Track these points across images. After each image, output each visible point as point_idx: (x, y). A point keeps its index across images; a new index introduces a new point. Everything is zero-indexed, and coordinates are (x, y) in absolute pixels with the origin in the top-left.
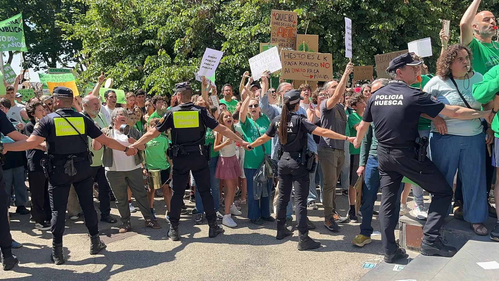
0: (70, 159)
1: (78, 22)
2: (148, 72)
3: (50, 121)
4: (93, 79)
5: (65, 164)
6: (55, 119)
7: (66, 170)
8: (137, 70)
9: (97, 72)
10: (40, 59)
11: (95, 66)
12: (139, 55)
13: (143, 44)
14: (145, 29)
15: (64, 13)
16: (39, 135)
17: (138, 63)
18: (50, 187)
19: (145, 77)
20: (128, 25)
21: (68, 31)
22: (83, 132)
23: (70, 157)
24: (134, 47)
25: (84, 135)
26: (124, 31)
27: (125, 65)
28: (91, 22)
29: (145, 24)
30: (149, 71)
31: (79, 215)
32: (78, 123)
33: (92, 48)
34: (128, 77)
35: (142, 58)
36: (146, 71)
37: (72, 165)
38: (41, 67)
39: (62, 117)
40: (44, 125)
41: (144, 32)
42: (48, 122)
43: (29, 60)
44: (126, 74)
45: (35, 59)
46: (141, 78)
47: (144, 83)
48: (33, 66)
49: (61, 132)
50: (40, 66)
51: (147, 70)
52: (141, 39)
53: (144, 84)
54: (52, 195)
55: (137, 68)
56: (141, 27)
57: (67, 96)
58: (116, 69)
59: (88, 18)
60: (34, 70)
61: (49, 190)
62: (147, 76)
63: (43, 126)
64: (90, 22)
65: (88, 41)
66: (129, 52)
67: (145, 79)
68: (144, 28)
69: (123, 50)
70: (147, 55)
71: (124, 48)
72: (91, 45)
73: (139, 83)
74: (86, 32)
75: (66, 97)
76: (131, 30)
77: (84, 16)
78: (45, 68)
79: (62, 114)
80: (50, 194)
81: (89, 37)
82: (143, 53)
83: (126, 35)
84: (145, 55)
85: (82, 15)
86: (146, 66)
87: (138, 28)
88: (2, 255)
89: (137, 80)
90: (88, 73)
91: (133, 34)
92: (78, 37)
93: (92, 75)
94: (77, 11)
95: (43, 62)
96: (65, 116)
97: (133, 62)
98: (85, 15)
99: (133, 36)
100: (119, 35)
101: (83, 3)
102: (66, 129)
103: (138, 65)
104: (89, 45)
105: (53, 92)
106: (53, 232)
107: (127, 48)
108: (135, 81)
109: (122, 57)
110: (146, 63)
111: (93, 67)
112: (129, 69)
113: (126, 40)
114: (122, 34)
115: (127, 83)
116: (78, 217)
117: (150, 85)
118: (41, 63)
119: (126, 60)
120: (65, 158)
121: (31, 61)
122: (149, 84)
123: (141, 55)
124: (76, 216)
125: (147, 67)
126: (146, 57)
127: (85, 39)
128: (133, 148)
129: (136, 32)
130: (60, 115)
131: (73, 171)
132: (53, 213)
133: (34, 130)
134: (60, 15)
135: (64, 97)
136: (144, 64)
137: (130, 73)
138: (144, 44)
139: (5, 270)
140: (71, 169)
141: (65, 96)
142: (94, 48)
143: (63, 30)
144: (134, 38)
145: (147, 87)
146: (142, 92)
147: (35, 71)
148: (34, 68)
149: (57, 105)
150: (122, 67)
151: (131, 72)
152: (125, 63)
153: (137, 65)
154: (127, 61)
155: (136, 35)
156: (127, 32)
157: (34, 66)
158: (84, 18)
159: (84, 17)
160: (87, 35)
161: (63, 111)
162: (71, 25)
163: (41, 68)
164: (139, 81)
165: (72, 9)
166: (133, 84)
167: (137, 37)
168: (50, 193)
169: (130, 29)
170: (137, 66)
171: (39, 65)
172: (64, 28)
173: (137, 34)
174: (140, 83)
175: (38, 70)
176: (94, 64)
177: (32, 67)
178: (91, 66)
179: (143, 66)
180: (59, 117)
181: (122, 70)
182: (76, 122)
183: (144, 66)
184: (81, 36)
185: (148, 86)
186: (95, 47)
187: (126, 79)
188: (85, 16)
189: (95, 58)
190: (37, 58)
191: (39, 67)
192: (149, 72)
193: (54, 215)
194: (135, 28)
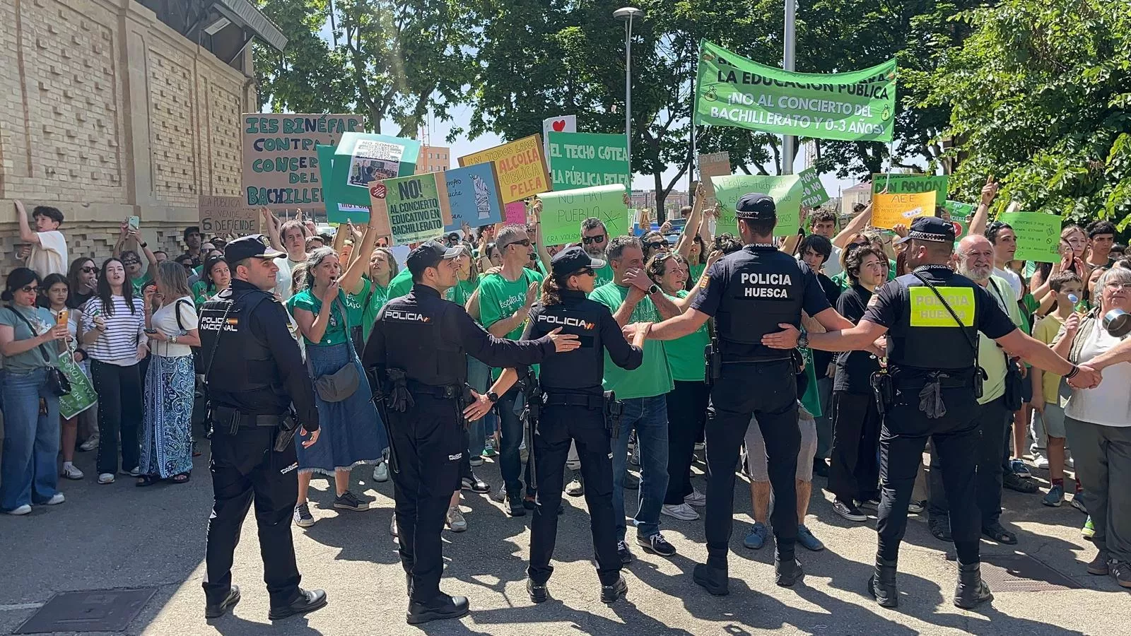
0: (933, 380)
1: (943, 67)
2: (1116, 175)
3: (900, 292)
4: (967, 194)
5: (921, 390)
6: (911, 289)
7: (922, 402)
8: (1087, 172)
9: (980, 177)
10: (852, 151)
11: (977, 163)
12: (1097, 134)
13: (1110, 106)
14: (1120, 67)
15: (913, 50)
16: (877, 321)
17: (1091, 154)
18: (884, 433)
19: (1108, 187)
20: (1072, 61)
21: (918, 88)
22: (969, 321)
23: (934, 376)
24: (1083, 113)
25: (972, 330)
26: (1061, 77)
27: (1054, 160)
28: (974, 62)
29: (1119, 53)
30: (1119, 173)
31: (923, 504)
32: (960, 301)
33: (975, 122)
34: (1061, 188)
35: (1104, 140)
36: (1111, 172)
37: (938, 394)
38: (853, 167)
39: (926, 285)
40: (888, 301)
41: (1117, 73)
42: (898, 294)
43: (831, 155)
44: (1058, 182)
45: (842, 151)
46: (1096, 190)
47: (1104, 204)
48: (835, 167)
49: (922, 317)
50: (849, 167)
51: (1115, 170)
52: (1104, 92)
53: (1103, 206)
54: (886, 451)
55: (1086, 165)
56: (1108, 62)
57: (942, 238)
58: (1032, 170)
59: (968, 53)
60: (838, 174)
61: (882, 441)
62: (1114, 186)
63: (886, 301)
64: (971, 63)
65: (966, 106)
66: (1065, 128)
67: (1106, 193)
68: (1117, 65)
69: (1052, 122)
70: (1118, 133)
71: (1053, 116)
72: (969, 116)
73: (1089, 202)
74: (963, 86)
75: (940, 240)
76: (1081, 72)
77: (958, 49)
78: (859, 169)
79: (928, 279)
80: (882, 449)
81: (969, 97)
82: (1106, 127)
83: (1065, 86)
84: (1111, 133)
85: (954, 48)
86: (1114, 161)
87: (1100, 65)
88: (776, 553)
89: (1083, 196)
90: (957, 180)
91: (1085, 81)
92: (944, 99)
93: (966, 184)
94: (944, 40)
95: (857, 157)
96: (932, 283)
97: (1076, 152)
98: (960, 48)
99: (1085, 86)
100: (1046, 87)
101: (967, 22)
102: (933, 312)
103: (1091, 158)
104: (966, 115)
105: (912, 229)
106: (880, 532)
107: (1063, 118)
108: (1080, 199)
109: (1046, 138)
110: (1113, 151)
111: (970, 165)
112: (1065, 169)
113: (1062, 98)
114: (1056, 84)
115: (1055, 204)
116: (922, 508)
117: (1121, 208)
118: (853, 160)
119: (1059, 147)
120: (922, 376)
121: (833, 156)
122: (1118, 207)
123: (1101, 133)
124: (918, 505)
125: (1115, 162)
126: (1114, 137)
127: (960, 101)
128: (1090, 371)
129: (1094, 75)
130: (923, 280)
131: (937, 408)
132: (885, 491)
133: (868, 310)
134: (904, 55)
135: (937, 240)
136: (1109, 154)
137: (1066, 178)
138: (1114, 105)
139: (778, 585)
140: (934, 402)
141: (940, 238)
142: (977, 122)
143: (908, 86)
144: (1086, 92)
145: (1113, 213)
147: (839, 177)
148: (837, 171)
149: (919, 257)
150: (1046, 164)
151: (1070, 176)
152: (1056, 153)
153: (1087, 158)
154: (1060, 150)
155: (1093, 83)
156: (1068, 79)
157: (839, 166)
158: (957, 55)
159: (958, 52)
160: (964, 93)
161: (929, 271)
162: (926, 73)
163: (851, 170)
164: (1091, 198)
165: (934, 39)
166: (1074, 206)
167: (1094, 89)
168: (884, 446)
169: (1079, 69)
170: (1088, 160)
171: (849, 163)
172: (909, 83)
173: (1097, 81)
174: (1093, 203)
175: (846, 174)
176: (973, 160)
177: (835, 169)
178: (966, 164)
179: (1105, 161)
180: (921, 285)
181: (1046, 173)
182: (957, 297)
183: (1109, 160)
184: (950, 97)
185: (1116, 209)
186: (981, 120)
187: (1053, 194)
188: (961, 50)
189: (977, 145)
190: (847, 150)
191: (848, 169)
192: (1120, 175)
193: (887, 496)
194: (1090, 67)
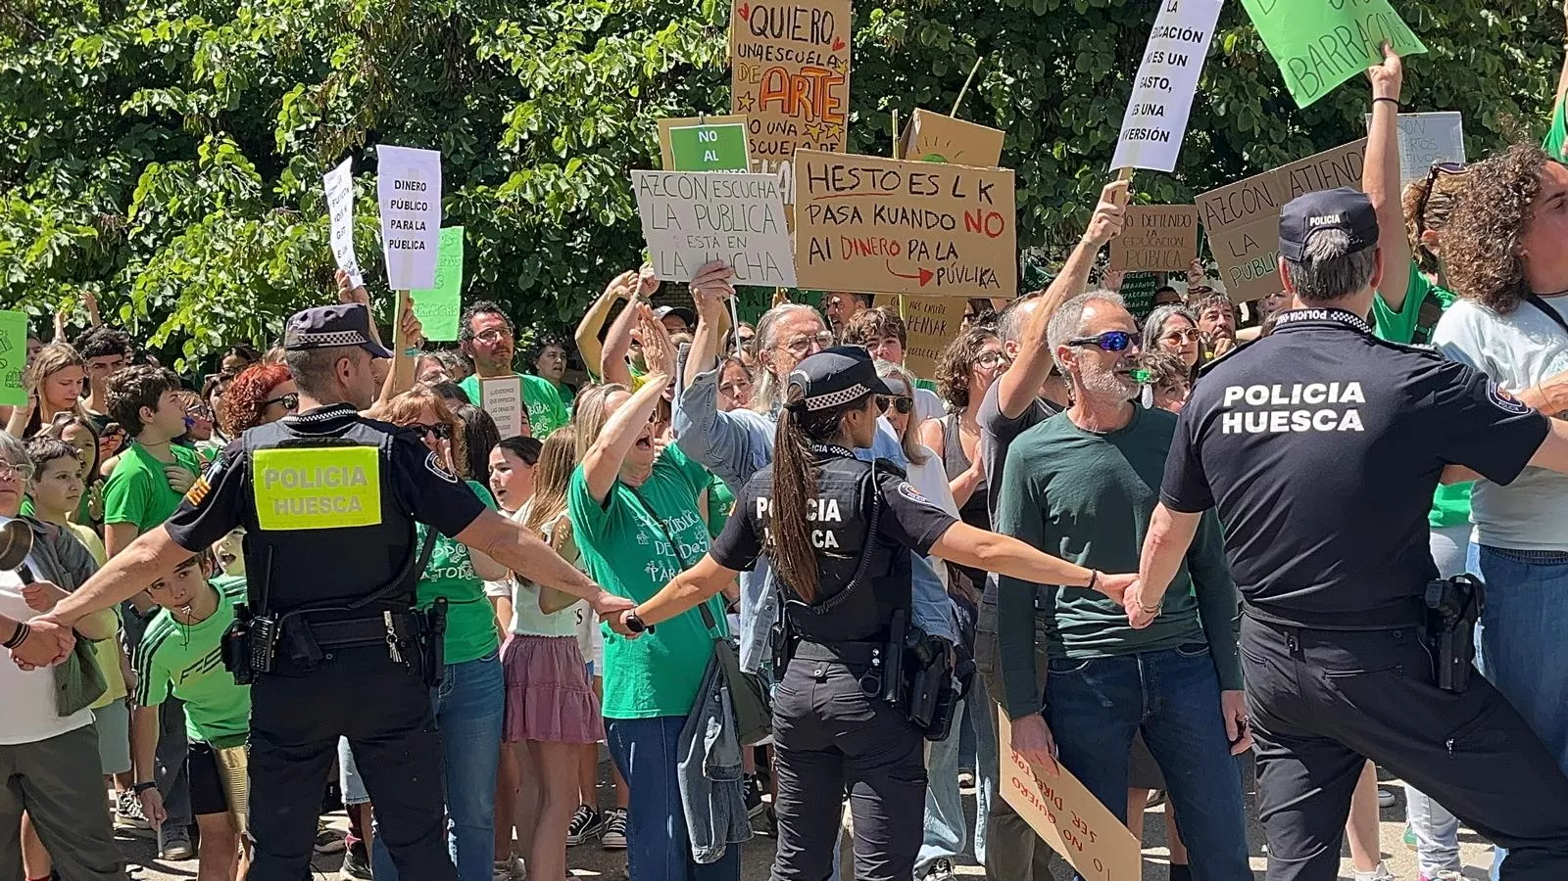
2: (148, 241)
8: (96, 234)
12: (108, 162)
13: (123, 111)
14: (138, 40)
17: (102, 200)
19: (135, 264)
20: (55, 21)
24: (83, 121)
26: (32, 50)
27: (35, 209)
29: (134, 14)
30: (153, 236)
34: (50, 265)
35: (122, 175)
36: (138, 235)
41: (133, 52)
44: (43, 253)
46: (115, 270)
47: (131, 294)
51: (146, 232)
52: (116, 83)
53: (130, 300)
55: (94, 221)
56: (116, 29)
62: (146, 262)
66: (57, 147)
67: (133, 274)
68: (132, 35)
69: (31, 135)
70: (146, 162)
71: (31, 125)
73: (104, 291)
76: (68, 44)
82: (125, 151)
83: (42, 67)
84: (133, 162)
86: (141, 214)
87: (101, 33)
89: (93, 280)
91: (78, 61)
97: (74, 196)
99: (79, 71)
103: (102, 209)
107: (50, 129)
108: (87, 285)
109: (23, 167)
110: (138, 196)
112: (56, 227)
113: (40, 89)
114: (24, 62)
115: (43, 296)
117: (158, 303)
119: (43, 184)
122: (153, 299)
123: (115, 161)
125: (144, 217)
126: (139, 168)
128: (50, 630)
129: (92, 52)
136: (131, 201)
137: (59, 246)
138: (130, 110)
144: (81, 81)
145: (145, 311)
146: (111, 342)
150: (19, 218)
151: (65, 241)
152: (39, 195)
153: (95, 208)
154: (45, 191)
155: (91, 65)
156: (46, 54)
164: (107, 283)
166: (76, 300)
167: (95, 78)
169: (65, 37)
170: (96, 212)
173: (98, 63)
174: (112, 293)
179: (126, 214)
181: (21, 234)
183: (132, 211)
185: (150, 306)
187: (37, 275)
192: (155, 241)
194: (84, 35)
